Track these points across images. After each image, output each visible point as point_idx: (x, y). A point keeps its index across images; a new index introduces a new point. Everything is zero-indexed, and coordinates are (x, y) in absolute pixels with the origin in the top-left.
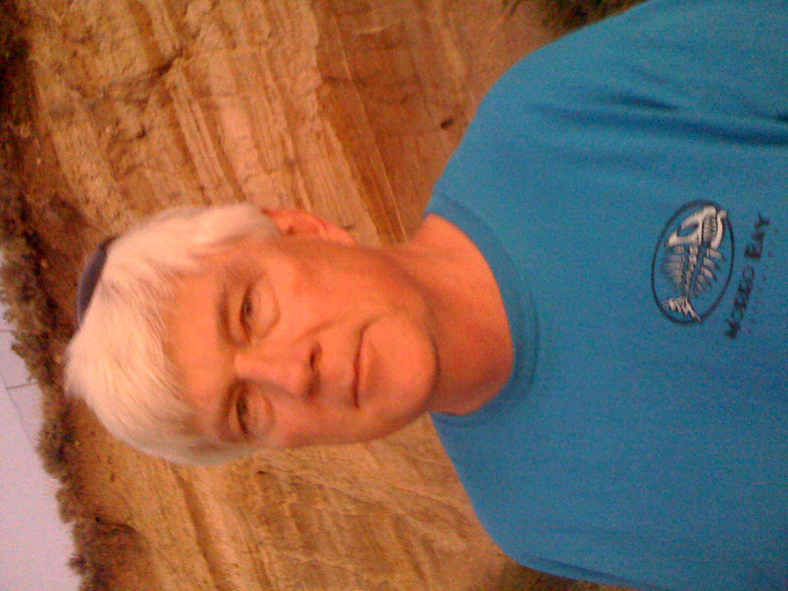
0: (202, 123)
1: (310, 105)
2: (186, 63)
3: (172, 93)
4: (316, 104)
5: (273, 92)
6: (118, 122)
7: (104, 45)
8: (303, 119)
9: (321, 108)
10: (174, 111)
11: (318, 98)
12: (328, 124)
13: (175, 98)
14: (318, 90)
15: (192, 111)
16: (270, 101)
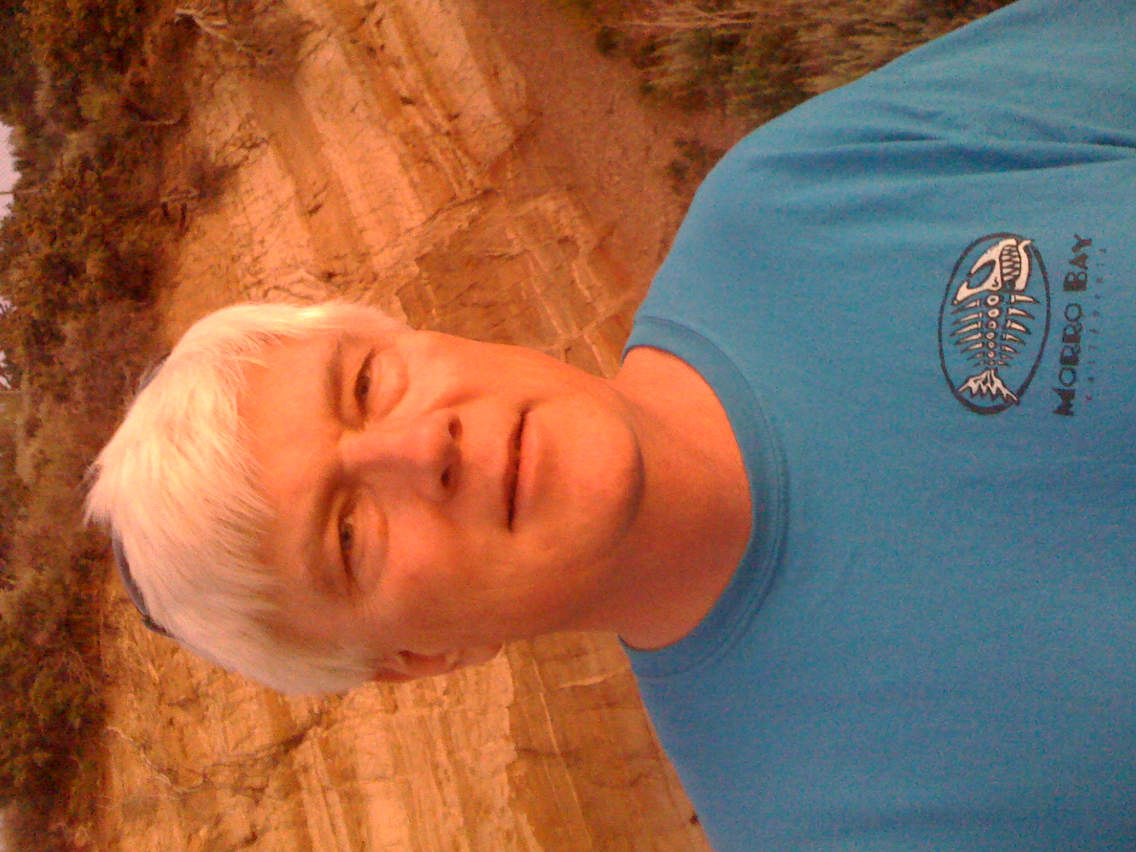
0: (340, 822)
1: (499, 790)
2: (325, 734)
3: (301, 778)
4: (507, 789)
5: (446, 772)
6: (218, 820)
7: (214, 710)
8: (487, 812)
9: (513, 795)
10: (300, 804)
11: (510, 779)
12: (523, 818)
13: (304, 785)
14: (510, 767)
15: (327, 804)
16: (439, 784)
